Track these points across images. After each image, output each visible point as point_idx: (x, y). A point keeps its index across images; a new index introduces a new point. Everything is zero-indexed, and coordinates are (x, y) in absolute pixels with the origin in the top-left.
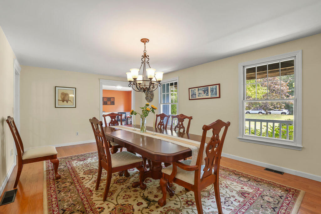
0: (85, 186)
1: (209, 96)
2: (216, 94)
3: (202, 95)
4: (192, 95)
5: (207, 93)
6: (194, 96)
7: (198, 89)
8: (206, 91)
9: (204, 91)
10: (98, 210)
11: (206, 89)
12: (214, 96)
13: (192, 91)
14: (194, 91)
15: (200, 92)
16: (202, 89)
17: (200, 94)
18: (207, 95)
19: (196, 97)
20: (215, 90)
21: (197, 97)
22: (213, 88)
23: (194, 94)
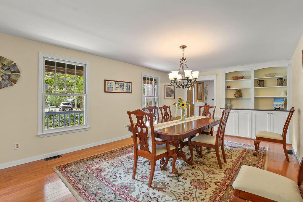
0: (224, 176)
1: (125, 91)
2: (130, 90)
3: (119, 89)
4: (108, 88)
5: (123, 88)
6: (111, 89)
7: (115, 83)
8: (122, 86)
9: (121, 86)
10: (234, 162)
11: (122, 85)
12: (128, 91)
13: (108, 83)
14: (110, 84)
15: (117, 86)
16: (119, 84)
17: (117, 87)
18: (123, 90)
19: (112, 90)
20: (129, 87)
21: (114, 91)
22: (127, 85)
23: (111, 87)
